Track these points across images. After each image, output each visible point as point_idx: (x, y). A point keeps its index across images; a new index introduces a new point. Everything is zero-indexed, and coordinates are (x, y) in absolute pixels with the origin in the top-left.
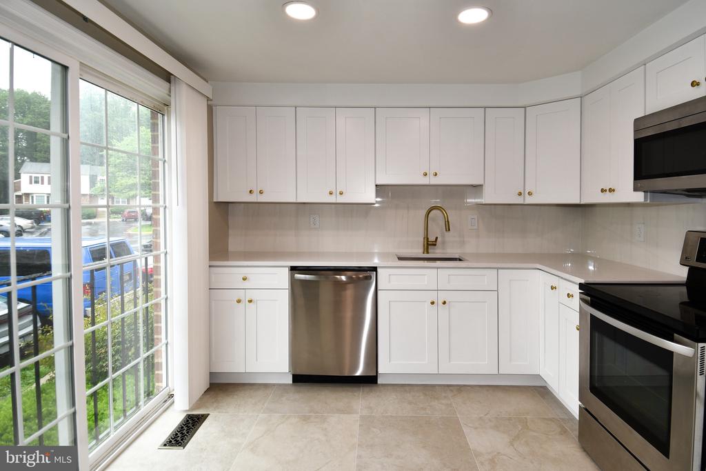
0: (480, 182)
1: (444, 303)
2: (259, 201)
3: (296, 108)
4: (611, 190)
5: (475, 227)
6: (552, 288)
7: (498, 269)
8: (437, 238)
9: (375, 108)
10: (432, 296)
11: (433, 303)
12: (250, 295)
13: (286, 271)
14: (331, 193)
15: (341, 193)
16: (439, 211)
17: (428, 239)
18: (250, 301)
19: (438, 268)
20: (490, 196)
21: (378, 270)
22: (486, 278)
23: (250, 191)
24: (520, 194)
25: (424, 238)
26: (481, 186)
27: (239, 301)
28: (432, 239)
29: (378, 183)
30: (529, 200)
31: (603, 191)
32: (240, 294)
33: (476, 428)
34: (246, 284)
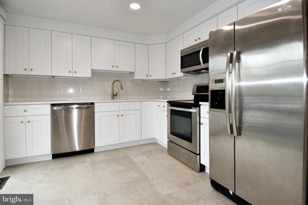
0: (134, 71)
1: (122, 115)
2: (30, 74)
3: (51, 31)
4: (175, 73)
5: (131, 89)
6: (159, 106)
7: (141, 101)
8: (117, 93)
9: (91, 37)
10: (118, 113)
11: (118, 116)
12: (28, 119)
13: (49, 106)
14: (70, 72)
15: (75, 72)
16: (118, 82)
17: (113, 93)
18: (29, 122)
19: (119, 102)
20: (137, 76)
21: (95, 104)
22: (137, 105)
23: (25, 69)
24: (147, 76)
25: (112, 93)
26: (134, 72)
27: (22, 122)
28: (115, 93)
29: (93, 68)
30: (150, 78)
31: (172, 74)
32: (23, 119)
33: (136, 156)
34: (26, 114)
